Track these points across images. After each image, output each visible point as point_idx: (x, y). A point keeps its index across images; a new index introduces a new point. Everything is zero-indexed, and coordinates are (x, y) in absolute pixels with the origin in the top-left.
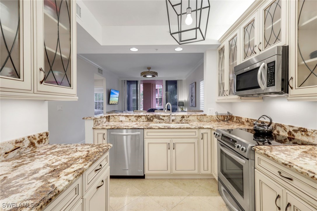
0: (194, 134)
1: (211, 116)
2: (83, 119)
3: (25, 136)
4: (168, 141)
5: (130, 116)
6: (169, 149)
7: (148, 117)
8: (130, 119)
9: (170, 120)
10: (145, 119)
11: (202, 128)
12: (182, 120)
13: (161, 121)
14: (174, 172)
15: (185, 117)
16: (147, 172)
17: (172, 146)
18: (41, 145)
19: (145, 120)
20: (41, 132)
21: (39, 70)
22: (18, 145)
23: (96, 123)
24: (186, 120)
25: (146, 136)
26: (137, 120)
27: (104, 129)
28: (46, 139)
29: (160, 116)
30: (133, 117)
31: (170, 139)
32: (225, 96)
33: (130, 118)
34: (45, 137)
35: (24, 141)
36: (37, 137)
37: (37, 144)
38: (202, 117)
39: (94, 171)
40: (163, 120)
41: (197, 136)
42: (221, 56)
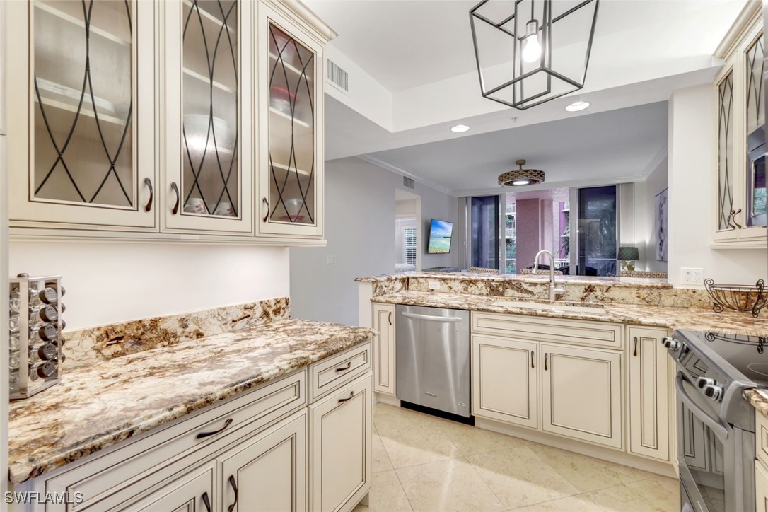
0: (609, 336)
1: (690, 293)
2: (355, 281)
3: (257, 301)
4: (531, 346)
5: (451, 279)
6: (533, 366)
8: (450, 288)
9: (549, 296)
10: (484, 288)
11: (635, 324)
12: (586, 296)
13: (526, 295)
14: (547, 427)
15: (597, 289)
16: (476, 411)
17: (539, 360)
18: (279, 317)
19: (485, 291)
20: (279, 297)
21: (261, 201)
22: (247, 312)
23: (378, 290)
24: (599, 297)
25: (474, 327)
26: (466, 289)
27: (390, 303)
28: (286, 309)
29: (523, 284)
30: (457, 283)
31: (537, 342)
32: (734, 227)
33: (451, 284)
34: (284, 305)
35: (255, 308)
36: (272, 304)
37: (272, 315)
38: (655, 292)
39: (334, 370)
40: (531, 293)
41: (617, 344)
42: (726, 103)
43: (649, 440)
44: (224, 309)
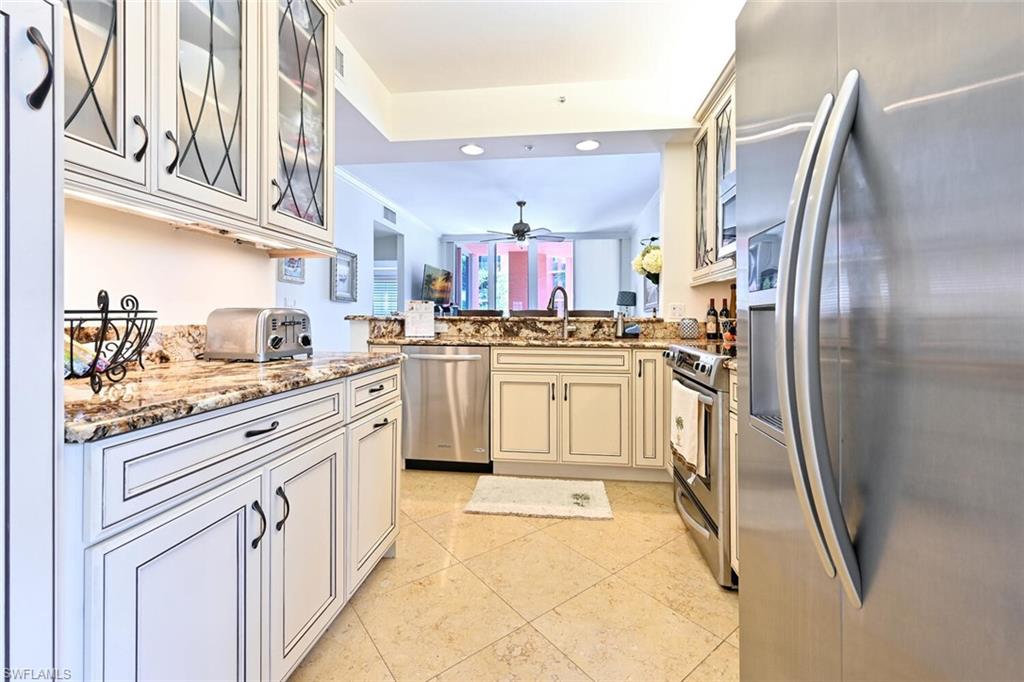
0: (619, 361)
1: (676, 325)
2: (346, 318)
4: (551, 379)
5: (460, 320)
6: (553, 398)
7: (507, 324)
8: (460, 330)
9: (563, 333)
10: (498, 329)
11: (640, 348)
12: (595, 333)
13: (540, 335)
14: (567, 458)
15: (605, 325)
16: (496, 455)
17: (560, 392)
19: (498, 333)
21: (270, 183)
23: (376, 331)
24: (606, 333)
25: (494, 364)
26: (478, 331)
27: (394, 344)
29: (537, 323)
30: (468, 324)
31: (558, 374)
32: (707, 264)
33: (461, 325)
38: (651, 326)
39: (368, 390)
40: (546, 332)
41: (626, 368)
42: (702, 160)
43: (649, 453)
44: (197, 328)
